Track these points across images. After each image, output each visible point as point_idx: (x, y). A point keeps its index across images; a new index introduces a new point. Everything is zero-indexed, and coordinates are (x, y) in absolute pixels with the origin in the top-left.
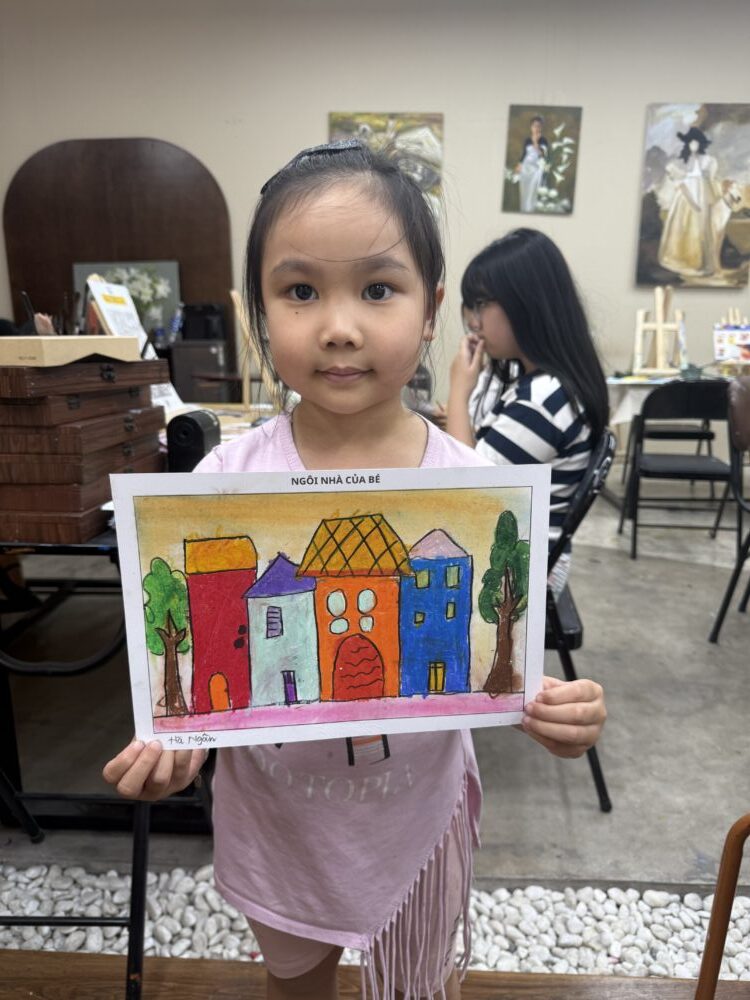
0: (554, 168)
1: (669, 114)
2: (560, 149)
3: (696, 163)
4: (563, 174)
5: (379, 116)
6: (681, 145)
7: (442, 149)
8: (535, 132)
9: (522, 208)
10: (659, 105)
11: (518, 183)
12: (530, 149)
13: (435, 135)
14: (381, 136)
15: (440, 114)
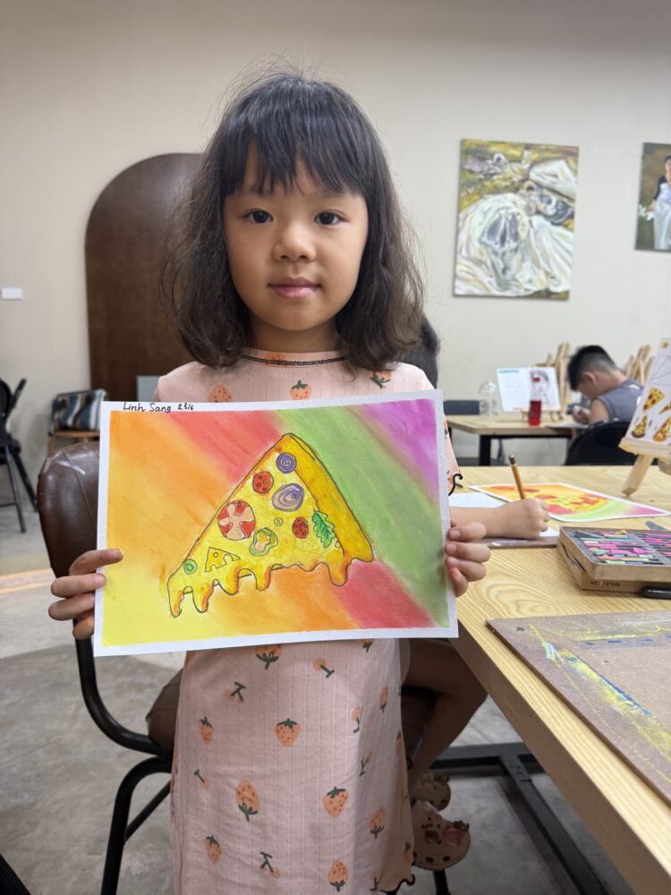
5: (515, 146)
7: (576, 182)
8: (669, 170)
9: (656, 247)
11: (652, 220)
12: (663, 186)
13: (569, 167)
14: (515, 166)
15: (577, 148)
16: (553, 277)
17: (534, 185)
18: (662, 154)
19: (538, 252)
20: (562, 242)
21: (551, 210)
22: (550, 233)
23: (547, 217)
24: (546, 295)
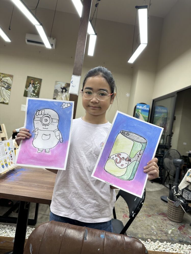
0: (35, 89)
1: (59, 83)
2: (37, 86)
3: (64, 94)
4: (37, 91)
6: (61, 90)
7: (12, 82)
8: (32, 82)
9: (28, 96)
10: (58, 82)
11: (27, 91)
12: (30, 85)
13: (11, 79)
15: (13, 75)
16: (5, 100)
17: (3, 81)
18: (31, 79)
19: (2, 94)
20: (7, 93)
21: (6, 86)
22: (5, 91)
23: (5, 88)
24: (3, 103)
